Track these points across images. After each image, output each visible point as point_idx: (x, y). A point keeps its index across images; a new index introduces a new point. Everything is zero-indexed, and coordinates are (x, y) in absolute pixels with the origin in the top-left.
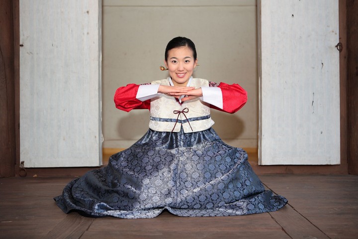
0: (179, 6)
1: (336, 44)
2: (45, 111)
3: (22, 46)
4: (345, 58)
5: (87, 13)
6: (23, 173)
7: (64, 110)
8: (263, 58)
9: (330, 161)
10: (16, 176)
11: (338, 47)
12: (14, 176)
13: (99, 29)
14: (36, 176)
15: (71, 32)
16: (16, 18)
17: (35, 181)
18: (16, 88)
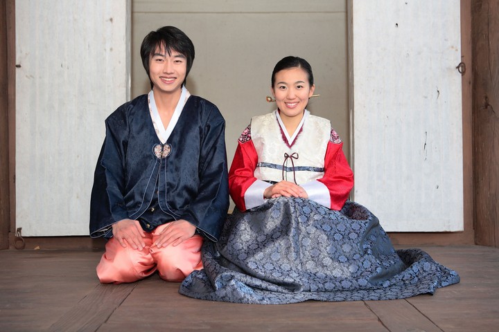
0: (241, 13)
1: (457, 65)
2: (51, 158)
3: (19, 66)
4: (470, 83)
5: (109, 22)
6: (19, 244)
7: (78, 156)
8: (355, 84)
9: (449, 226)
10: (10, 247)
11: (460, 68)
12: (8, 248)
13: (127, 44)
14: (38, 248)
15: (87, 47)
16: (10, 28)
17: (37, 255)
18: (10, 126)
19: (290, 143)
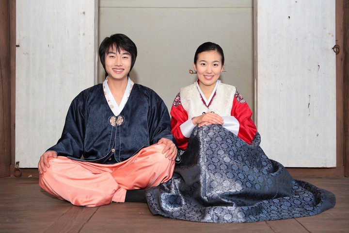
0: (176, 8)
1: (333, 47)
2: (40, 112)
3: (18, 46)
4: (342, 60)
5: (83, 15)
6: (18, 173)
7: (60, 111)
9: (326, 163)
10: (12, 176)
11: (335, 49)
12: (10, 176)
13: (95, 30)
14: (31, 176)
15: (67, 32)
16: (12, 19)
17: (30, 182)
18: (12, 88)
19: (207, 104)
